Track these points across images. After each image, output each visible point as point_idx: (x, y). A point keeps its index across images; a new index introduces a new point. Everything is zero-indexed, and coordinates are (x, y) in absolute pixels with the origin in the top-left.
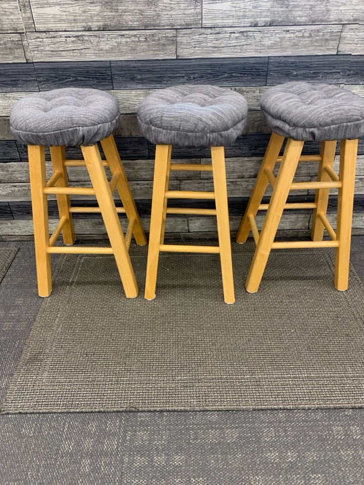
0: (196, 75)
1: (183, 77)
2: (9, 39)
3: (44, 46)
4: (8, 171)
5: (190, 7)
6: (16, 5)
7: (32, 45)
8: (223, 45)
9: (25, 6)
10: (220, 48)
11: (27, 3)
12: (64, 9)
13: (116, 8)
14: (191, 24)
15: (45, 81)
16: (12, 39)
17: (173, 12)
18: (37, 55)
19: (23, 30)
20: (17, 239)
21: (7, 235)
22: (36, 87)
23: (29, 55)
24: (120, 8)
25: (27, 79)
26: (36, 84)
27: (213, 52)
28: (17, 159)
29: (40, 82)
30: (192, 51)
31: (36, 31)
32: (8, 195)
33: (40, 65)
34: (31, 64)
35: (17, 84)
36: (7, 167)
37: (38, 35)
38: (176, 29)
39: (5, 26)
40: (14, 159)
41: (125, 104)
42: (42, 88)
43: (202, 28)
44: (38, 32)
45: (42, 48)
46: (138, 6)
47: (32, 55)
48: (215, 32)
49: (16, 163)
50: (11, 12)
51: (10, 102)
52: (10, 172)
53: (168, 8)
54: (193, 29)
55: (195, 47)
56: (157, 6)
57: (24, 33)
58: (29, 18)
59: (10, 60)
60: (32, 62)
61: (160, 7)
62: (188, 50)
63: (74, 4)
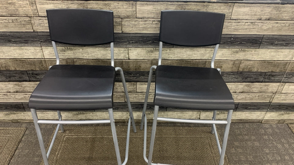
0: (133, 41)
1: (126, 42)
2: (23, 20)
3: (44, 24)
4: (22, 86)
5: (129, 8)
6: (27, 3)
7: (37, 23)
8: (148, 27)
9: (33, 3)
10: (147, 29)
11: (34, 2)
12: (56, 6)
13: (86, 6)
14: (130, 16)
15: (44, 41)
16: (25, 20)
17: (119, 10)
18: (40, 28)
19: (31, 15)
20: (27, 121)
21: (21, 120)
22: (39, 44)
23: (35, 28)
24: (89, 6)
25: (34, 40)
26: (39, 43)
27: (143, 30)
28: (27, 80)
29: (41, 42)
30: (131, 29)
31: (39, 16)
32: (22, 99)
33: (42, 33)
34: (36, 33)
35: (28, 42)
36: (21, 84)
37: (40, 18)
38: (121, 18)
39: (20, 13)
40: (26, 80)
41: (92, 54)
42: (42, 45)
43: (136, 18)
44: (40, 16)
45: (43, 25)
46: (99, 6)
47: (37, 28)
48: (144, 20)
49: (27, 83)
50: (24, 6)
51: (23, 51)
52: (23, 87)
53: (117, 8)
54: (131, 19)
55: (132, 27)
56: (110, 6)
57: (32, 17)
58: (35, 9)
59: (24, 30)
60: (36, 31)
61: (112, 7)
62: (128, 29)
63: (62, 3)
